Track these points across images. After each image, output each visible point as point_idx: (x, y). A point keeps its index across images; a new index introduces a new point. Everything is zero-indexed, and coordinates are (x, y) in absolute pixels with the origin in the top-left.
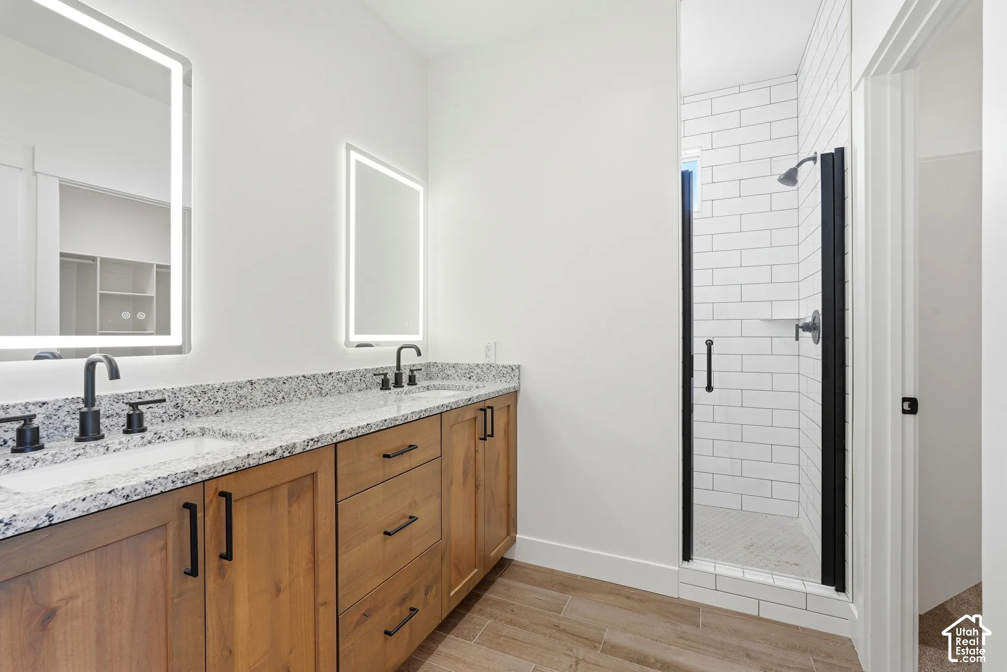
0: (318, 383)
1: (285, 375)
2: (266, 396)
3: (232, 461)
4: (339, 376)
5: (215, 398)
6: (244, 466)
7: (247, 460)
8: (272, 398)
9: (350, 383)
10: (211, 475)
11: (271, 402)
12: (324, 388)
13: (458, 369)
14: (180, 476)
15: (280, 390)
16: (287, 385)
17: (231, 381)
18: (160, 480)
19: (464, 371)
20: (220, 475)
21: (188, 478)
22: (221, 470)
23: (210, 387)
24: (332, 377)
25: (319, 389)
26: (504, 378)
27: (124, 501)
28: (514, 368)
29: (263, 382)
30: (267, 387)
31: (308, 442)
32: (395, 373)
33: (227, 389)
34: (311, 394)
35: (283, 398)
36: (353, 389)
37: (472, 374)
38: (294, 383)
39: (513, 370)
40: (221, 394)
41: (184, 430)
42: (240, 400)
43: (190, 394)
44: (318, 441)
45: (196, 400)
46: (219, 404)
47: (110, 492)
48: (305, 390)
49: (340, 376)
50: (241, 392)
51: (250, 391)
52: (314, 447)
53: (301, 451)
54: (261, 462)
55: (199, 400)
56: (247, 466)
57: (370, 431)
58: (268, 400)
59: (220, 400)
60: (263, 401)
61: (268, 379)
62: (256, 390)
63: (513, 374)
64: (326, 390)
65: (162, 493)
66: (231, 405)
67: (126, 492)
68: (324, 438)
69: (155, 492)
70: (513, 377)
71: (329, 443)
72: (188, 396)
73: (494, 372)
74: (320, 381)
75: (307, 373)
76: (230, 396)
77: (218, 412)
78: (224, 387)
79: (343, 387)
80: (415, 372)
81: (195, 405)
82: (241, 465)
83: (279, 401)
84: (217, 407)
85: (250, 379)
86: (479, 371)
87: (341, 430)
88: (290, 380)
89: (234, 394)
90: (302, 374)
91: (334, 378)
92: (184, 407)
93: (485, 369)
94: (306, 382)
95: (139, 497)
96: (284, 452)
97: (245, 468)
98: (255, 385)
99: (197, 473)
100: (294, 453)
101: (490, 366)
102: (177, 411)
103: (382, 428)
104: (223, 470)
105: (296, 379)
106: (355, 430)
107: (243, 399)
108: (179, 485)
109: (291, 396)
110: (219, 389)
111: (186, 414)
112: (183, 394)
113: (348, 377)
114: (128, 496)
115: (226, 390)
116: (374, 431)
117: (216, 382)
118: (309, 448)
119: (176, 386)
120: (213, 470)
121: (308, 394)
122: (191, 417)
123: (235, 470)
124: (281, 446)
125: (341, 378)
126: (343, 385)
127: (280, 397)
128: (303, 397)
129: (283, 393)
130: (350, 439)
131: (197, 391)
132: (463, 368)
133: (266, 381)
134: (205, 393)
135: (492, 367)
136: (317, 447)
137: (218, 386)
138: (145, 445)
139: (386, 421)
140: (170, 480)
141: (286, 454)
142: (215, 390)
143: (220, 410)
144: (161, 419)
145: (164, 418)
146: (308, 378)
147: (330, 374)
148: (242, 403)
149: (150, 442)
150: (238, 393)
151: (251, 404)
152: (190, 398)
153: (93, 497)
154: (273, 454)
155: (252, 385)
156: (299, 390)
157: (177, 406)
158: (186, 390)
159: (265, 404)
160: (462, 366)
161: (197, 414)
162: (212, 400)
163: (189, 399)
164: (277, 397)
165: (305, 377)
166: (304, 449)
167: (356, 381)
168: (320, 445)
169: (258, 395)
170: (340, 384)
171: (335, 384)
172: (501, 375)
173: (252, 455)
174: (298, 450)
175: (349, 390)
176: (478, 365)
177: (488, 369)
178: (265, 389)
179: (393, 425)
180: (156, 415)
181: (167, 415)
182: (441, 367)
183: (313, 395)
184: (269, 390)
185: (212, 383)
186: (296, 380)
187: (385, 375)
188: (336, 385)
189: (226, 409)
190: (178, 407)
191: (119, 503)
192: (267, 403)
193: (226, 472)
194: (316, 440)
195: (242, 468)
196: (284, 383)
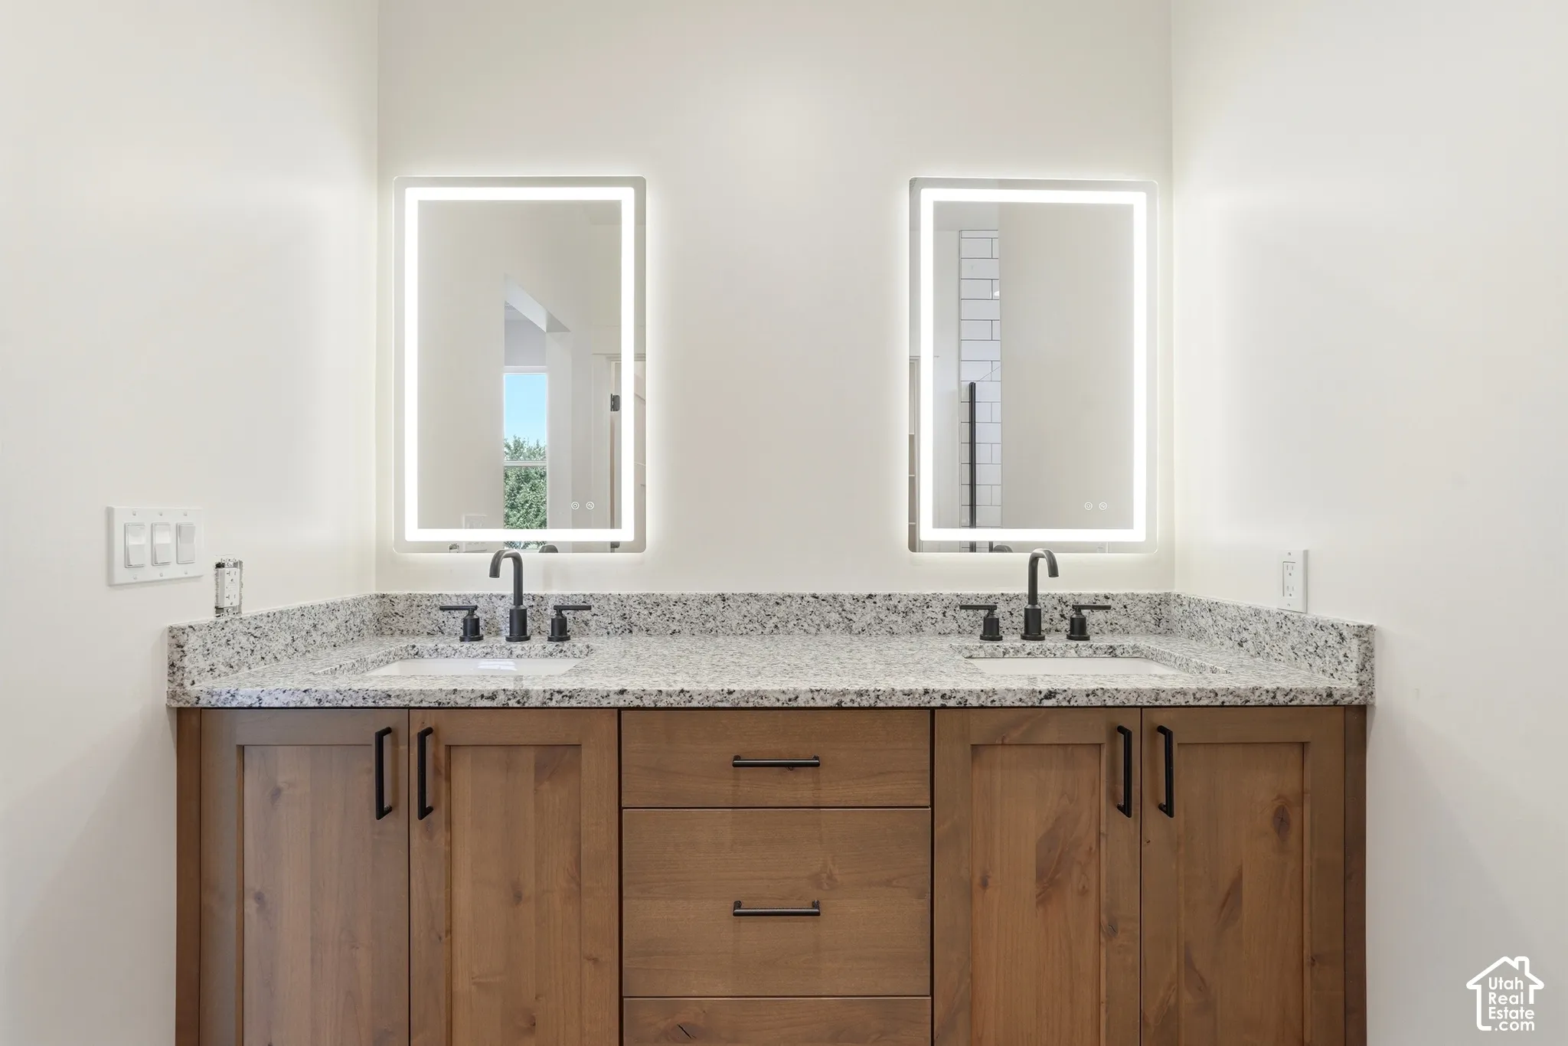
0: (844, 610)
1: (780, 590)
2: (747, 620)
3: (433, 693)
4: (891, 602)
5: (672, 613)
6: (449, 703)
7: (453, 696)
8: (757, 625)
9: (916, 617)
10: (407, 703)
11: (754, 629)
12: (855, 619)
13: (1219, 617)
14: (372, 694)
15: (770, 613)
16: (783, 607)
17: (693, 592)
18: (350, 692)
19: (1229, 625)
20: (417, 705)
21: (380, 699)
22: (419, 699)
23: (664, 598)
24: (875, 603)
25: (846, 620)
26: (1318, 661)
27: (317, 705)
28: (1345, 634)
29: (742, 599)
30: (749, 608)
31: (552, 695)
32: (1026, 610)
33: (688, 603)
34: (828, 627)
35: (776, 627)
36: (924, 628)
37: (1245, 634)
38: (795, 606)
39: (1343, 639)
40: (678, 608)
41: (588, 647)
42: (706, 621)
43: (639, 603)
44: (570, 697)
45: (646, 612)
46: (675, 622)
47: (305, 691)
48: (817, 619)
49: (894, 602)
50: (707, 610)
51: (722, 610)
52: (562, 705)
53: (538, 704)
54: (473, 705)
55: (651, 614)
56: (452, 704)
57: (688, 705)
58: (750, 626)
59: (678, 617)
60: (742, 626)
61: (751, 595)
62: (730, 609)
63: (1342, 653)
64: (861, 625)
65: (352, 707)
66: (693, 626)
67: (318, 696)
68: (581, 694)
69: (345, 704)
70: (1342, 659)
71: (593, 706)
72: (638, 607)
73: (1293, 638)
74: (847, 606)
75: (822, 591)
76: (691, 612)
77: (674, 632)
78: (683, 600)
79: (900, 622)
80: (1085, 612)
81: (644, 619)
82: (444, 701)
83: (767, 630)
84: (674, 626)
85: (720, 592)
86: (1260, 628)
87: (620, 688)
88: (788, 600)
89: (697, 610)
90: (812, 592)
91: (878, 604)
92: (632, 620)
93: (1273, 626)
94: (817, 605)
95: (331, 705)
96: (509, 699)
97: (449, 705)
98: (729, 602)
99: (390, 696)
100: (526, 705)
101: (1285, 620)
102: (623, 623)
103: (720, 705)
104: (422, 701)
105: (798, 599)
106: (650, 695)
107: (711, 620)
108: (370, 704)
109: (790, 625)
110: (676, 602)
111: (635, 629)
112: (631, 603)
113: (911, 607)
114: (320, 700)
115: (685, 604)
116: (700, 706)
117: (673, 591)
118: (553, 704)
119: (624, 592)
120: (408, 698)
121: (822, 626)
122: (640, 633)
123: (437, 705)
124: (504, 690)
125: (896, 607)
126: (900, 619)
127: (770, 624)
128: (813, 630)
129: (775, 620)
130: (638, 708)
131: (648, 601)
132: (1228, 616)
133: (747, 597)
134: (658, 605)
135: (1289, 623)
136: (569, 705)
137: (675, 598)
138: (546, 657)
139: (730, 693)
140: (361, 694)
141: (513, 703)
142: (672, 603)
143: (677, 631)
144: (606, 631)
145: (610, 630)
146: (823, 600)
147: (870, 596)
148: (708, 625)
149: (551, 655)
150: (703, 610)
151: (723, 629)
152: (640, 609)
153: (291, 692)
154: (493, 697)
155: (724, 600)
156: (805, 617)
157: (624, 617)
158: (635, 598)
159: (744, 632)
160: (1225, 610)
161: (647, 631)
162: (667, 616)
163: (638, 611)
164: (764, 625)
165: (817, 598)
166: (545, 703)
167: (934, 615)
168: (574, 703)
169: (734, 618)
170: (894, 617)
171: (882, 616)
172: (1311, 649)
173: (460, 691)
174: (534, 702)
175: (913, 629)
176: (1257, 613)
177: (1279, 627)
178: (745, 609)
179: (751, 705)
180: (602, 624)
181: (613, 627)
182: (1187, 608)
183: (835, 628)
184: (752, 611)
185: (667, 592)
186: (800, 602)
187: (992, 609)
188: (883, 618)
189: (686, 631)
190: (626, 618)
191: (312, 705)
192: (748, 630)
193: (424, 704)
194: (567, 693)
195: (446, 706)
196: (778, 603)
